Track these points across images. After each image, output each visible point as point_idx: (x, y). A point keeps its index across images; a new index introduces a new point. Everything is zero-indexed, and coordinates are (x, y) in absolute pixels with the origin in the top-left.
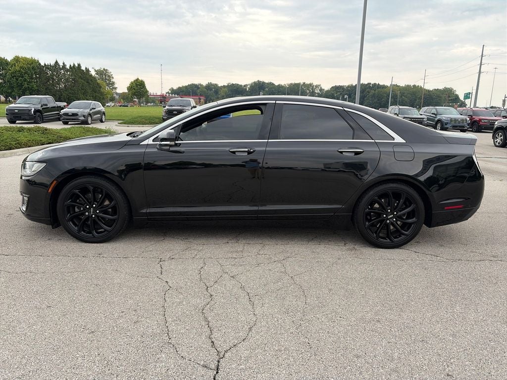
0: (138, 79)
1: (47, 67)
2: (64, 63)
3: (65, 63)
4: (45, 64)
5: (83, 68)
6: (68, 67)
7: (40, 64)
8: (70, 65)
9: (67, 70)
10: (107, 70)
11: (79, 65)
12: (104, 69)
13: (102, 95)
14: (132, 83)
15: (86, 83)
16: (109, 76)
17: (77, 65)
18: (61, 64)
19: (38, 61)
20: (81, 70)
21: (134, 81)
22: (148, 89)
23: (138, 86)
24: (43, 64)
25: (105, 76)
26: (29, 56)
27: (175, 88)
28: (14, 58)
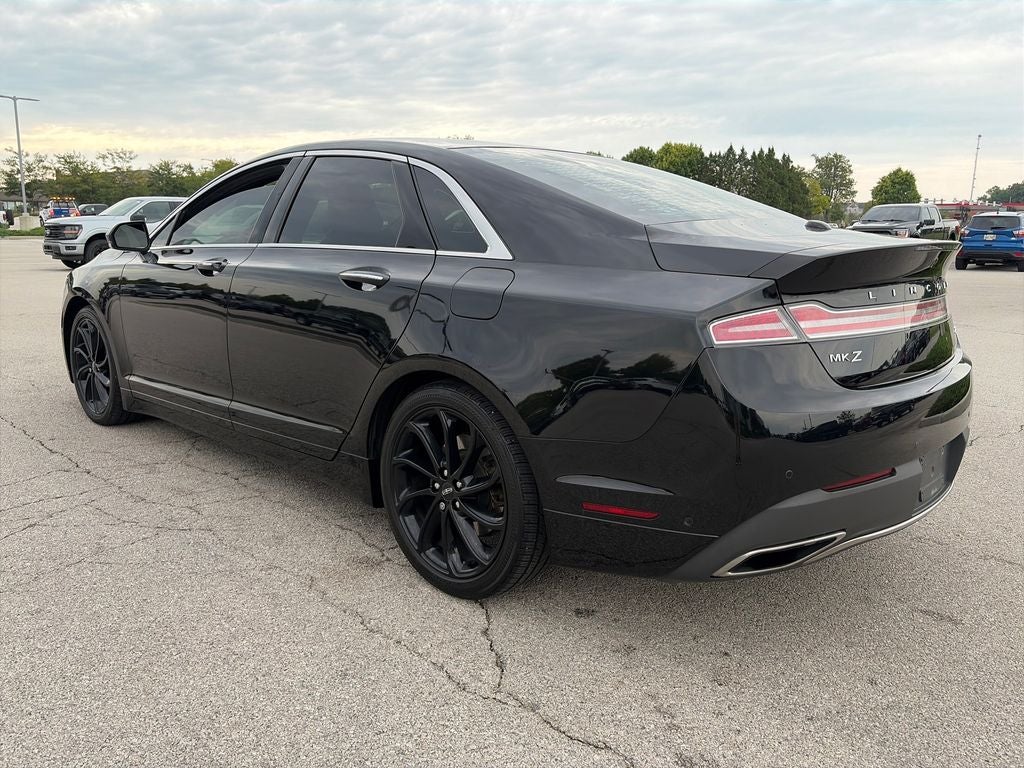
0: (900, 170)
1: (713, 159)
2: (743, 150)
3: (746, 150)
4: (711, 155)
5: (778, 156)
6: (749, 157)
7: (702, 154)
8: (754, 153)
9: (747, 163)
10: (840, 156)
11: (771, 151)
12: (835, 156)
13: (807, 207)
14: (884, 180)
15: (777, 185)
16: (844, 170)
17: (766, 151)
18: (738, 152)
19: (701, 149)
20: (773, 159)
21: (890, 175)
22: (919, 193)
23: (898, 186)
24: (707, 155)
25: (836, 169)
26: (686, 142)
27: (1004, 186)
28: (663, 148)
